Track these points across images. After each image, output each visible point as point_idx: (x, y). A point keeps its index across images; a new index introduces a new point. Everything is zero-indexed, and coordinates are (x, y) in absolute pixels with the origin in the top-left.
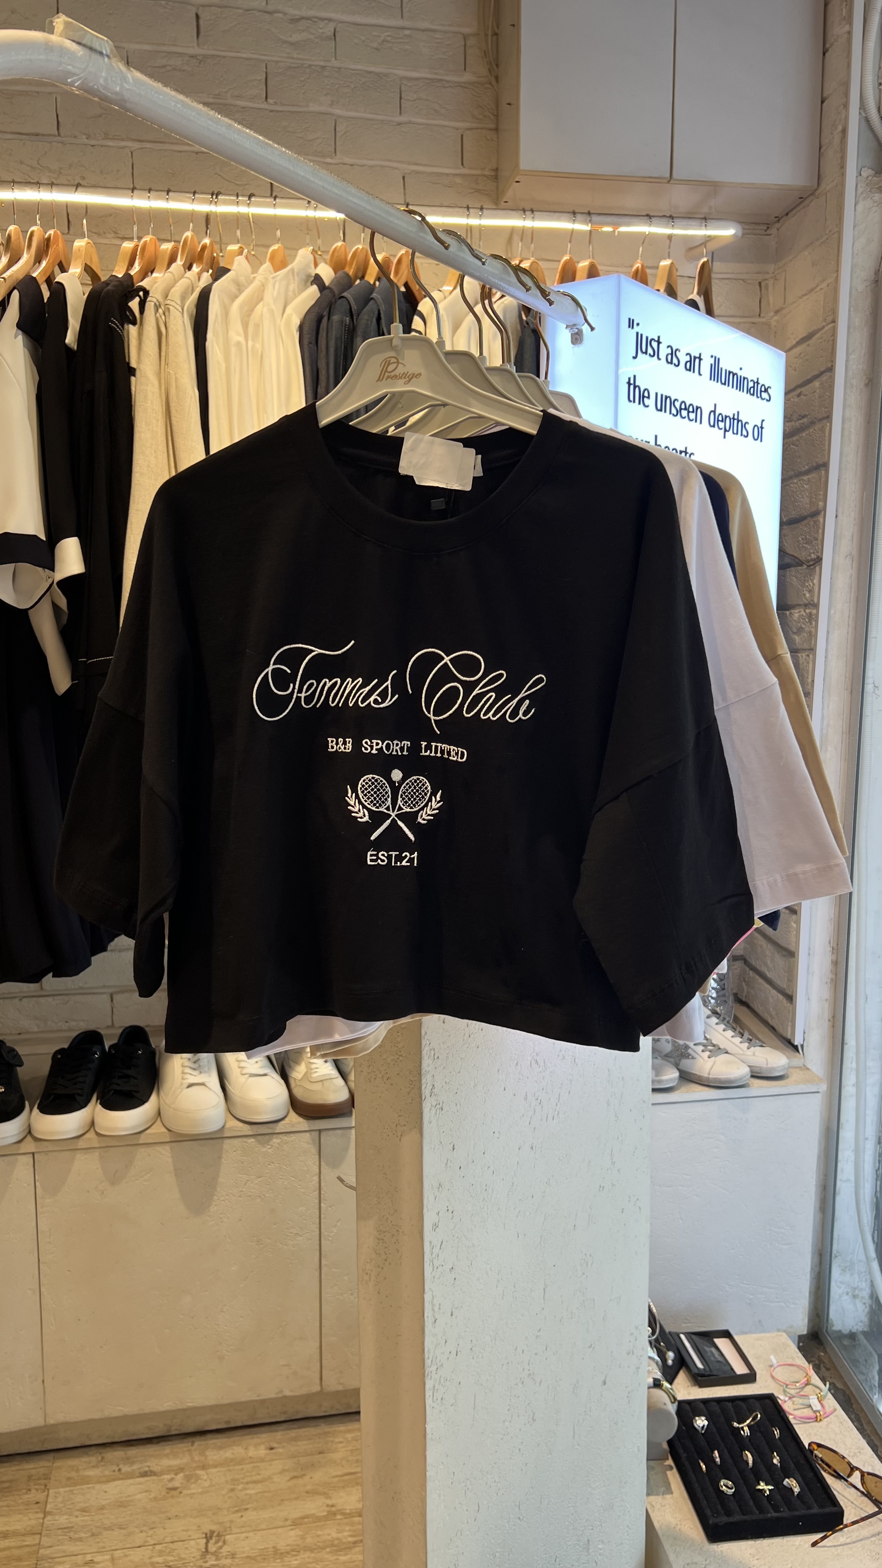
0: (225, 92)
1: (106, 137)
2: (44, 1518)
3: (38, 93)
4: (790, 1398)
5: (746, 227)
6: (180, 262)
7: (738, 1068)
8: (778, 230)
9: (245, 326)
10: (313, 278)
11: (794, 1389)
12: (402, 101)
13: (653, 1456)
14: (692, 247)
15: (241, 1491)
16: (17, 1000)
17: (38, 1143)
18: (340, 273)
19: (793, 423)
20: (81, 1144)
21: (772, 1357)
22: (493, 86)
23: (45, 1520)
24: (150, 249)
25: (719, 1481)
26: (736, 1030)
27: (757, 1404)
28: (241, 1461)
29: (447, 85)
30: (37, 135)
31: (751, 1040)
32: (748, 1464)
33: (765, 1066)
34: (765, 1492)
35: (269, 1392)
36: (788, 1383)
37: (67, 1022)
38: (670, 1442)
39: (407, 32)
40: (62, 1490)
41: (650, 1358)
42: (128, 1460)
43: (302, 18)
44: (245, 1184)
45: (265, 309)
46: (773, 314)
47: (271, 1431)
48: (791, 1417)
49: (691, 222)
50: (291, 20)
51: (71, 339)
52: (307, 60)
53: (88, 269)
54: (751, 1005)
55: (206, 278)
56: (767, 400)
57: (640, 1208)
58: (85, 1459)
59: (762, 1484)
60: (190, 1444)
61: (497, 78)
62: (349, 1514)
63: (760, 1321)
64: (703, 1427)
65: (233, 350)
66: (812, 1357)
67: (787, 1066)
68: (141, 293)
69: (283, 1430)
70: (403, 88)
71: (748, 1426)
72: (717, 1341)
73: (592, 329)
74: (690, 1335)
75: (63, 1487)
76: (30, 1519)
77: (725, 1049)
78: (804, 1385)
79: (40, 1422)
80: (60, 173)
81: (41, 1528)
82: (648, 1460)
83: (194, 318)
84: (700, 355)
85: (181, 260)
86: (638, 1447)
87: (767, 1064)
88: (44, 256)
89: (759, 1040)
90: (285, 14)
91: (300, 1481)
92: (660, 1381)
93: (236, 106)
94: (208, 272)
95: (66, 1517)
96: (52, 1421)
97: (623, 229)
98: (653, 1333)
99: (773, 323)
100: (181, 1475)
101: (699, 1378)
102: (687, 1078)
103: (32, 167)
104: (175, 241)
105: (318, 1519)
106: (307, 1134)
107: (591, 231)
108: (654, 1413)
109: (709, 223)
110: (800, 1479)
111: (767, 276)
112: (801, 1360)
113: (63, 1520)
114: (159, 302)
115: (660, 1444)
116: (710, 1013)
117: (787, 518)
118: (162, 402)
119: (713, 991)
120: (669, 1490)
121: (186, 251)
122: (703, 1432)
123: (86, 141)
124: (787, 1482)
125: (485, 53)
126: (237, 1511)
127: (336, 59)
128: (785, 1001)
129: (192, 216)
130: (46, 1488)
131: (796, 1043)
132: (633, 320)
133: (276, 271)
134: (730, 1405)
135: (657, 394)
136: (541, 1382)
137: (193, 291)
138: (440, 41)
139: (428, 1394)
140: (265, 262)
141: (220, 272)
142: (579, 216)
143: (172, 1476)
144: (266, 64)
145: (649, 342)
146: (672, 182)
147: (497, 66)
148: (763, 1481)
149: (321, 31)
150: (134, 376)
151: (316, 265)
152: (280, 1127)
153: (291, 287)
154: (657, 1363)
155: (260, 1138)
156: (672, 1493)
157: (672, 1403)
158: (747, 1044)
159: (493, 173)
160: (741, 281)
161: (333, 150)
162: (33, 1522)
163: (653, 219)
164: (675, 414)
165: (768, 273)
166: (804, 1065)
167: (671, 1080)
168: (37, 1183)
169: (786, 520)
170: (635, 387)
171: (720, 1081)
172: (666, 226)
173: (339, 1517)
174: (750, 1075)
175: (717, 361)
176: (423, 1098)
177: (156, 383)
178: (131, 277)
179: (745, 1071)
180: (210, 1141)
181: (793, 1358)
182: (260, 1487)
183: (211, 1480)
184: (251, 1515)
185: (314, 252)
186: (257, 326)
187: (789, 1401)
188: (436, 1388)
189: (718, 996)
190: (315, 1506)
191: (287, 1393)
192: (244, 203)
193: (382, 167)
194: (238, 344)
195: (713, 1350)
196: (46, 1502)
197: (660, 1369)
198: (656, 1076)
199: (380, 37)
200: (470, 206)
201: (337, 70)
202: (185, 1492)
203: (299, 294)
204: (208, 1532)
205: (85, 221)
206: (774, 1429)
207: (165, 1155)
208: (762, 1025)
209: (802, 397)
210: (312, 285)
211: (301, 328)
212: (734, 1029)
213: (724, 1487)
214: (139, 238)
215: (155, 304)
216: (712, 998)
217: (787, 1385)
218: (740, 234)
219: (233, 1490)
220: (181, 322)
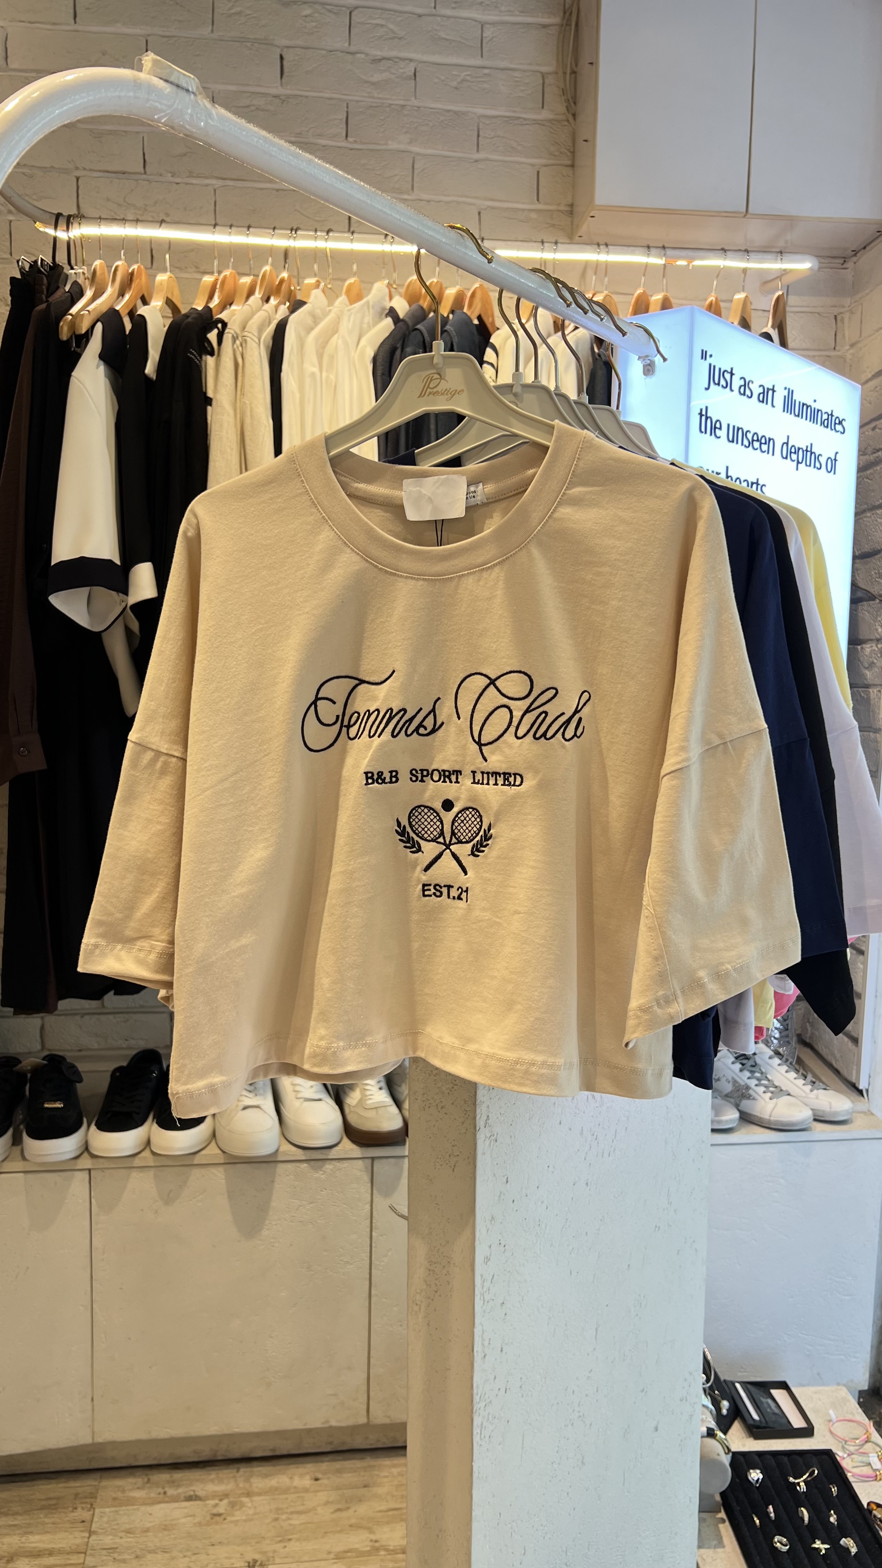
0: (307, 131)
1: (191, 175)
2: (89, 1538)
3: (125, 132)
4: (849, 1455)
5: (823, 261)
6: (258, 295)
7: (800, 1111)
8: (855, 263)
9: (320, 356)
10: (387, 311)
11: (854, 1446)
12: (480, 138)
13: (706, 1508)
14: (766, 281)
15: (284, 1520)
16: (78, 1018)
17: (95, 1160)
18: (414, 306)
19: (867, 457)
20: (137, 1162)
21: (831, 1412)
22: (570, 123)
23: (91, 1539)
24: (229, 285)
25: (773, 1538)
26: (798, 1071)
27: (814, 1460)
28: (286, 1491)
29: (525, 122)
30: (124, 173)
31: (814, 1083)
32: (804, 1520)
33: (828, 1109)
34: (821, 1551)
35: (315, 1421)
36: (847, 1439)
37: (126, 1040)
38: (723, 1494)
39: (486, 71)
40: (107, 1510)
41: (704, 1406)
42: (173, 1483)
43: (384, 59)
44: (297, 1209)
45: (340, 342)
46: (847, 347)
47: (316, 1462)
48: (849, 1475)
49: (766, 256)
50: (373, 60)
51: (150, 369)
52: (388, 99)
53: (169, 302)
54: (816, 1047)
55: (283, 310)
56: (841, 433)
57: (696, 1250)
58: (131, 1480)
59: (818, 1542)
60: (235, 1470)
61: (574, 115)
62: (393, 1550)
63: (819, 1374)
64: (759, 1479)
65: (308, 381)
66: (873, 1414)
67: (851, 1111)
68: (220, 325)
69: (329, 1461)
70: (481, 127)
71: (804, 1481)
72: (774, 1392)
73: (665, 360)
74: (745, 1384)
75: (108, 1507)
76: (76, 1538)
77: (787, 1091)
78: (864, 1442)
79: (88, 1440)
80: (146, 210)
81: (85, 1547)
82: (699, 1512)
83: (270, 350)
84: (774, 386)
85: (259, 293)
86: (690, 1497)
87: (830, 1108)
88: (128, 289)
89: (823, 1083)
90: (367, 55)
91: (344, 1514)
92: (713, 1430)
93: (316, 144)
94: (285, 304)
95: (111, 1537)
96: (99, 1440)
97: (697, 263)
98: (708, 1381)
99: (849, 357)
100: (225, 1501)
101: (755, 1430)
102: (746, 1118)
103: (119, 205)
104: (254, 275)
105: (361, 1554)
106: (360, 1162)
107: (665, 265)
108: (707, 1463)
109: (785, 257)
110: (857, 1539)
111: (842, 310)
112: (860, 1416)
113: (108, 1540)
114: (237, 334)
115: (713, 1496)
116: (772, 1053)
117: (860, 552)
118: (237, 432)
119: (776, 1031)
120: (720, 1544)
121: (265, 284)
122: (758, 1485)
123: (172, 179)
124: (843, 1541)
125: (564, 92)
126: (280, 1541)
127: (416, 98)
128: (850, 1044)
129: (271, 251)
130: (92, 1507)
131: (861, 1088)
132: (706, 352)
133: (351, 304)
134: (786, 1459)
135: (729, 425)
136: (591, 1424)
137: (270, 323)
138: (518, 80)
139: (476, 1431)
140: (341, 295)
141: (297, 305)
142: (653, 251)
143: (217, 1501)
144: (347, 104)
145: (722, 373)
146: (748, 216)
147: (575, 103)
148: (819, 1539)
149: (401, 71)
150: (211, 405)
151: (391, 298)
152: (334, 1153)
153: (366, 320)
154: (711, 1412)
155: (312, 1163)
156: (724, 1547)
157: (726, 1453)
158: (810, 1087)
159: (568, 208)
160: (816, 315)
161: (410, 187)
162: (78, 1541)
163: (728, 253)
164: (747, 445)
165: (843, 307)
166: (869, 1111)
167: (731, 1121)
168: (92, 1199)
169: (859, 554)
170: (707, 418)
171: (782, 1123)
172: (742, 260)
173: (382, 1553)
174: (812, 1119)
175: (791, 393)
176: (477, 1129)
177: (231, 412)
178: (210, 310)
179: (807, 1114)
180: (264, 1165)
181: (853, 1414)
182: (303, 1518)
183: (255, 1507)
184: (294, 1546)
185: (389, 285)
186: (332, 357)
187: (848, 1458)
188: (484, 1425)
189: (781, 1037)
190: (359, 1540)
191: (334, 1423)
192: (322, 238)
193: (458, 203)
194: (313, 375)
195: (770, 1401)
196: (92, 1521)
197: (714, 1418)
198: (717, 1115)
199: (460, 76)
200: (545, 240)
201: (416, 108)
202: (229, 1519)
203: (374, 325)
204: (251, 1561)
205: (167, 256)
206: (831, 1486)
207: (219, 1175)
208: (826, 1068)
209: (877, 430)
210: (386, 317)
211: (375, 360)
212: (797, 1071)
213: (778, 1544)
214: (220, 272)
215: (233, 336)
216: (775, 1038)
217: (846, 1441)
218: (816, 268)
219: (276, 1519)
220: (256, 353)
